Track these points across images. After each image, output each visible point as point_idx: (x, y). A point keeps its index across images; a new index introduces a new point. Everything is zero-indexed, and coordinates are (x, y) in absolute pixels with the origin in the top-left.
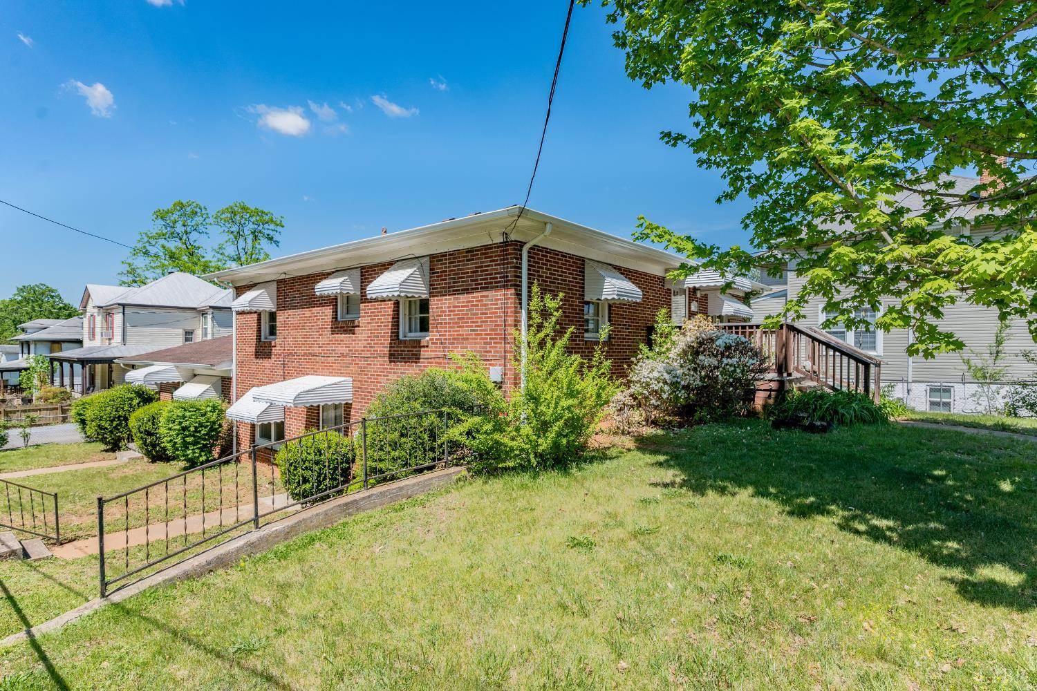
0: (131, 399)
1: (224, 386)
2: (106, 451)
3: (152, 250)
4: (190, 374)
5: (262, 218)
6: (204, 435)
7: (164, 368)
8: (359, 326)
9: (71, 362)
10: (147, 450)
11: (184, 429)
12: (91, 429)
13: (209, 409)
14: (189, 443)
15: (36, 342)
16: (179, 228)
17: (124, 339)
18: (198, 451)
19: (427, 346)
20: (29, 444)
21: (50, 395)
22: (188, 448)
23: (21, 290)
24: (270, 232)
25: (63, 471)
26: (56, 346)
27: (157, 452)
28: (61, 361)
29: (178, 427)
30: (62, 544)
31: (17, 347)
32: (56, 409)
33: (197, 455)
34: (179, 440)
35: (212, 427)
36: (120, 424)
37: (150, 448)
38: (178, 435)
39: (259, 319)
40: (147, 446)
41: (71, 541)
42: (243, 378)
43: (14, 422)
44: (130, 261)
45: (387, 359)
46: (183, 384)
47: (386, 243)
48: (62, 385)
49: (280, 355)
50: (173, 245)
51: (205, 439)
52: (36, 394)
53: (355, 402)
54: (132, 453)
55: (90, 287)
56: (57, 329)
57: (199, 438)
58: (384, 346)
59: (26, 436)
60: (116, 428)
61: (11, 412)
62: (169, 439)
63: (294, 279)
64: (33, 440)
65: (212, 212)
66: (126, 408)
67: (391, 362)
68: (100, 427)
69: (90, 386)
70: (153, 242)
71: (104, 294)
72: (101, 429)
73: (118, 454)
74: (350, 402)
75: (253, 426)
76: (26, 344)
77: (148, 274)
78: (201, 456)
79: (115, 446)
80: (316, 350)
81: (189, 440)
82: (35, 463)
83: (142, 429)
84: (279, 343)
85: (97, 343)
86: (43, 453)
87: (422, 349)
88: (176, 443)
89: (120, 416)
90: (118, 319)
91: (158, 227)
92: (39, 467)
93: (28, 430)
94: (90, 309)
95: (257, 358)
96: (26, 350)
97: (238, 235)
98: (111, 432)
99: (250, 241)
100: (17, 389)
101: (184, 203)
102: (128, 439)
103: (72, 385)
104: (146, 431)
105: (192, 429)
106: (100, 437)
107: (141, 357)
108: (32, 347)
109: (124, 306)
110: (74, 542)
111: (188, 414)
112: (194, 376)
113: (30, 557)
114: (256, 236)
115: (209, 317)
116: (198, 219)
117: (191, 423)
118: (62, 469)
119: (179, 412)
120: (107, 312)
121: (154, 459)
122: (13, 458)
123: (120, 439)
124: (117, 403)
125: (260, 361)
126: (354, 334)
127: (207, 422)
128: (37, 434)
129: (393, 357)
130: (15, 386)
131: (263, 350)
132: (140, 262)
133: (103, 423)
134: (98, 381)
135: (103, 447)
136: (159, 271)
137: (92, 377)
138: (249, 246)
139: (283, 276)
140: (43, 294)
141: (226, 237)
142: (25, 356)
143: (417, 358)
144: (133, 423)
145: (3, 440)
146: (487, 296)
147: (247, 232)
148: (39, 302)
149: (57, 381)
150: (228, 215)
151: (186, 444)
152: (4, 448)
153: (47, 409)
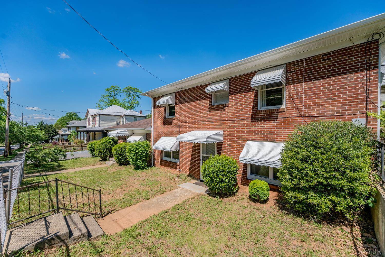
0: (110, 142)
1: (148, 136)
2: (101, 161)
3: (105, 100)
4: (131, 133)
5: (136, 90)
6: (144, 156)
7: (122, 130)
8: (228, 106)
9: (84, 132)
10: (119, 161)
11: (137, 153)
12: (96, 153)
13: (145, 145)
14: (138, 159)
15: (72, 127)
16: (112, 94)
17: (99, 125)
18: (141, 162)
19: (284, 112)
20: (74, 158)
21: (78, 142)
22: (138, 161)
23: (68, 114)
24: (138, 95)
25: (88, 169)
26: (78, 128)
27: (122, 162)
28: (80, 131)
29: (135, 153)
30: (103, 217)
31: (67, 129)
32: (80, 146)
33: (141, 164)
34: (135, 158)
35: (147, 152)
36: (107, 151)
37: (120, 160)
38: (134, 156)
39: (165, 110)
40: (119, 159)
41: (107, 214)
42: (157, 133)
43: (68, 150)
44: (99, 103)
45: (250, 120)
46: (130, 136)
47: (261, 58)
48: (81, 139)
49: (177, 123)
50: (111, 99)
51: (144, 157)
52: (72, 143)
53: (224, 141)
54: (112, 161)
55: (89, 109)
56: (78, 123)
57: (142, 157)
59: (72, 155)
60: (105, 152)
61: (66, 147)
62: (131, 157)
64: (75, 156)
65: (122, 89)
66: (109, 145)
67: (252, 121)
68: (100, 152)
69: (89, 139)
70: (105, 98)
71: (93, 111)
72: (100, 153)
73: (106, 162)
74: (223, 142)
75: (162, 151)
76: (69, 128)
77: (104, 107)
78: (143, 164)
79: (104, 159)
80: (199, 119)
81: (138, 157)
82: (77, 165)
83: (117, 153)
84: (176, 118)
85: (91, 126)
86: (79, 161)
87: (279, 113)
88: (133, 159)
89: (107, 148)
90: (97, 118)
91: (106, 93)
92: (79, 167)
93: (73, 153)
94: (89, 116)
95: (164, 125)
96: (69, 129)
97: (129, 96)
98: (104, 154)
99: (132, 97)
100: (67, 141)
101: (114, 86)
102: (109, 156)
103: (84, 139)
104: (119, 154)
105: (140, 153)
106: (100, 156)
107: (111, 128)
108: (71, 128)
109: (99, 114)
110: (109, 215)
111: (138, 147)
112: (133, 133)
113: (92, 236)
114: (134, 96)
115: (124, 118)
116: (118, 91)
117: (139, 151)
118: (87, 168)
119: (135, 146)
120: (94, 116)
121: (121, 165)
122: (69, 163)
123: (107, 157)
124: (106, 143)
125: (166, 126)
126: (224, 110)
127: (145, 150)
128: (76, 154)
129: (254, 119)
130: (66, 140)
131: (167, 122)
132: (102, 104)
133: (101, 151)
134: (91, 138)
135: (101, 159)
136: (107, 106)
137: (89, 137)
138: (133, 99)
139: (180, 90)
140: (73, 115)
141: (126, 96)
142: (69, 131)
143: (275, 119)
144: (113, 151)
145: (65, 156)
146: (347, 78)
147: (132, 95)
148: (72, 116)
149: (79, 138)
150: (126, 90)
151: (137, 160)
152: (65, 159)
153: (77, 146)
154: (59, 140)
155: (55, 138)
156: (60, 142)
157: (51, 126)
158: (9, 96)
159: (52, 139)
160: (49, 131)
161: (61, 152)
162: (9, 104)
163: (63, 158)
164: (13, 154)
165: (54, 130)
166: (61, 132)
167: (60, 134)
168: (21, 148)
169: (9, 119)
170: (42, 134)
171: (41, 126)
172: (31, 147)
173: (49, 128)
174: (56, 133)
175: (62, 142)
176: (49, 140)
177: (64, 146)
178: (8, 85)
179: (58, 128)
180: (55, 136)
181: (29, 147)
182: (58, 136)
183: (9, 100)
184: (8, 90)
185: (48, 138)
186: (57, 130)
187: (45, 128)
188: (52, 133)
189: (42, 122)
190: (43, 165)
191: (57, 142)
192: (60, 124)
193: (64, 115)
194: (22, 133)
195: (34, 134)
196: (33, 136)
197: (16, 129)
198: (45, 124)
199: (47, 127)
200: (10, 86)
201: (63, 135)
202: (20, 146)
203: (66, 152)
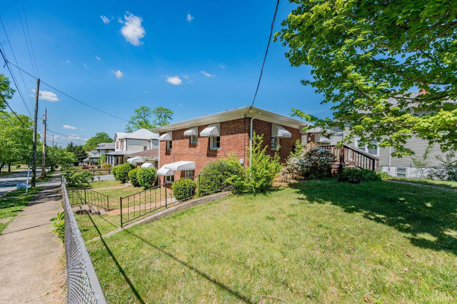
0: (129, 167)
1: (156, 163)
2: (122, 183)
3: (135, 122)
4: (146, 160)
5: (167, 111)
7: (138, 158)
8: (197, 145)
9: (112, 156)
10: (133, 183)
11: (144, 177)
12: (117, 176)
13: (151, 171)
16: (142, 115)
17: (126, 149)
21: (106, 166)
23: (98, 134)
24: (170, 116)
25: (109, 189)
26: (107, 151)
27: (136, 184)
28: (109, 155)
29: (142, 176)
30: (109, 211)
31: (97, 151)
32: (107, 170)
33: (148, 185)
34: (143, 180)
35: (152, 176)
39: (167, 143)
41: (112, 210)
42: (162, 161)
43: (96, 174)
44: (128, 125)
47: (206, 119)
48: (109, 163)
49: (173, 154)
50: (141, 120)
51: (150, 180)
52: (102, 165)
53: (196, 169)
54: (129, 184)
55: (117, 133)
56: (107, 146)
57: (149, 180)
58: (205, 152)
59: (99, 178)
60: (124, 176)
61: (95, 171)
62: (140, 180)
63: (177, 130)
64: (101, 179)
65: (152, 110)
66: (127, 170)
67: (207, 157)
69: (117, 163)
70: (135, 119)
71: (121, 135)
73: (125, 184)
75: (165, 176)
76: (99, 150)
79: (124, 182)
80: (184, 153)
81: (146, 180)
84: (173, 151)
85: (119, 150)
86: (104, 183)
87: (218, 153)
89: (125, 173)
90: (125, 143)
91: (136, 115)
92: (103, 187)
93: (100, 176)
94: (117, 140)
96: (99, 152)
97: (160, 117)
98: (123, 177)
99: (163, 119)
100: (97, 164)
101: (144, 107)
102: (128, 179)
103: (112, 163)
104: (133, 177)
105: (146, 177)
106: (120, 179)
107: (131, 155)
108: (101, 151)
109: (127, 139)
111: (145, 172)
113: (101, 214)
114: (165, 117)
115: (151, 142)
116: (148, 112)
117: (146, 175)
119: (143, 172)
120: (122, 140)
121: (135, 186)
122: (96, 184)
123: (126, 179)
124: (125, 169)
125: (167, 156)
126: (196, 148)
128: (102, 178)
129: (208, 155)
130: (96, 163)
131: (168, 153)
132: (131, 125)
133: (121, 175)
134: (119, 162)
135: (121, 182)
136: (137, 128)
137: (117, 160)
138: (163, 120)
139: (174, 130)
140: (104, 135)
141: (156, 117)
142: (99, 154)
143: (216, 156)
144: (129, 175)
145: (93, 179)
146: (239, 136)
147: (163, 116)
148: (102, 138)
149: (108, 162)
150: (157, 111)
151: (145, 182)
152: (93, 181)
153: (105, 170)
154: (88, 163)
155: (84, 160)
156: (90, 165)
157: (80, 148)
158: (45, 124)
159: (82, 162)
160: (79, 153)
161: (89, 175)
162: (45, 131)
163: (91, 180)
164: (47, 176)
165: (84, 152)
166: (91, 154)
167: (90, 157)
168: (52, 171)
169: (45, 145)
170: (71, 156)
171: (71, 148)
172: (61, 170)
173: (79, 150)
174: (86, 156)
175: (91, 165)
176: (79, 163)
177: (92, 170)
178: (45, 114)
179: (88, 150)
180: (85, 158)
181: (59, 169)
182: (87, 159)
183: (45, 128)
184: (44, 119)
185: (78, 160)
186: (87, 152)
187: (74, 150)
188: (82, 156)
189: (72, 144)
190: (75, 185)
191: (87, 165)
192: (90, 145)
193: (94, 135)
194: (56, 157)
195: (66, 157)
196: (64, 160)
197: (50, 153)
198: (74, 145)
199: (77, 149)
200: (46, 115)
201: (92, 158)
202: (51, 169)
203: (93, 175)
